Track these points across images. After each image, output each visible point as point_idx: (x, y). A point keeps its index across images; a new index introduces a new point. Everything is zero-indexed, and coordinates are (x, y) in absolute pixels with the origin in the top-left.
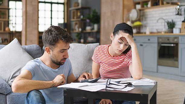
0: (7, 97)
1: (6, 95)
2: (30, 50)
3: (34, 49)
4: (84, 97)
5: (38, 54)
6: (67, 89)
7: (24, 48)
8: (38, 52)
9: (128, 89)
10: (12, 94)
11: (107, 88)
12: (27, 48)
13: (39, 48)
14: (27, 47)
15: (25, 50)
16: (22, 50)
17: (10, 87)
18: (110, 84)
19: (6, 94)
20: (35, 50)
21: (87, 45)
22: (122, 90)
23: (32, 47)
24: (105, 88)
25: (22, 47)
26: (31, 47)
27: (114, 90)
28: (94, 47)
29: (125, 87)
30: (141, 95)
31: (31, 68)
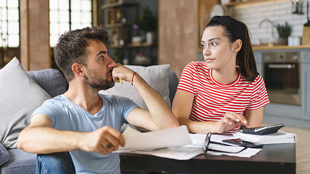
0: (3, 170)
1: (1, 167)
2: (42, 78)
3: (49, 78)
5: (57, 86)
6: (126, 156)
7: (32, 75)
8: (56, 82)
9: (249, 153)
10: (12, 165)
11: (208, 152)
12: (36, 75)
13: (59, 75)
14: (36, 73)
15: (33, 79)
16: (27, 80)
17: (7, 152)
18: (210, 142)
20: (53, 79)
21: (148, 68)
23: (46, 73)
24: (203, 152)
25: (27, 75)
26: (43, 73)
27: (223, 155)
28: (161, 71)
29: (244, 148)
30: (282, 164)
31: (49, 111)
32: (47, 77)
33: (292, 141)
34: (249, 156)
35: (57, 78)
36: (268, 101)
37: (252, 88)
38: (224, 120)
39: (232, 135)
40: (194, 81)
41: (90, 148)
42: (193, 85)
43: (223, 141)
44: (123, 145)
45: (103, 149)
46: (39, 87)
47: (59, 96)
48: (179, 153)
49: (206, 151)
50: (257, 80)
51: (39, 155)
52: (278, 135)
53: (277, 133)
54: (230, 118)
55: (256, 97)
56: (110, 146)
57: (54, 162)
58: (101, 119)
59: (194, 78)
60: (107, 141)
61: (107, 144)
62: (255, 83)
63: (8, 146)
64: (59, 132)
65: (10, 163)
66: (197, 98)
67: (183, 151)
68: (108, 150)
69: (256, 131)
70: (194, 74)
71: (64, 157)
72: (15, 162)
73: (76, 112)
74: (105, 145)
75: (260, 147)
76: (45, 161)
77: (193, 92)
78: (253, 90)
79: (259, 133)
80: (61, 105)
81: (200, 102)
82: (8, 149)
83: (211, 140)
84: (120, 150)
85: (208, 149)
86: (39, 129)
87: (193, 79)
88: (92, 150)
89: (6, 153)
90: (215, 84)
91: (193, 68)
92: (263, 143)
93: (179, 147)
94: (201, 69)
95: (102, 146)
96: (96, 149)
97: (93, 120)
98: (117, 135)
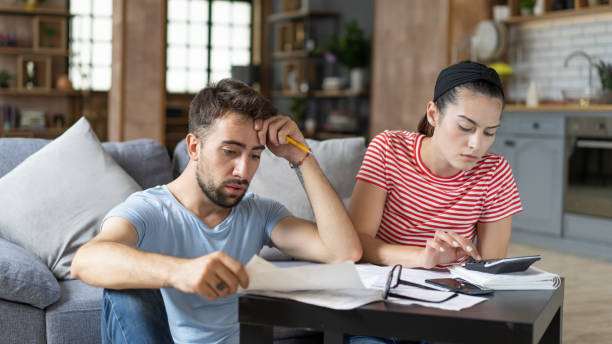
0: (49, 316)
1: (45, 310)
2: (129, 156)
4: (309, 329)
5: (156, 171)
7: (112, 150)
8: (156, 164)
9: (463, 302)
10: (64, 308)
11: (390, 299)
12: (120, 151)
14: (119, 147)
15: (114, 157)
17: (57, 285)
18: (400, 282)
19: (42, 306)
20: (149, 159)
22: (444, 306)
23: (137, 148)
24: (381, 299)
25: (104, 149)
26: (133, 146)
27: (414, 304)
28: (346, 150)
29: (453, 293)
30: (509, 325)
31: (135, 214)
32: (140, 154)
33: (550, 286)
34: (459, 309)
35: (157, 157)
36: (519, 207)
37: (488, 183)
38: (431, 243)
39: (449, 271)
40: (387, 165)
41: (188, 286)
42: (385, 174)
43: (427, 281)
44: (245, 285)
45: (210, 291)
46: (123, 172)
47: (158, 187)
48: (337, 299)
49: (386, 298)
50: (497, 167)
51: (109, 290)
52: (528, 274)
53: (527, 271)
55: (494, 199)
56: (222, 285)
58: (225, 237)
59: (387, 159)
60: (217, 276)
61: (217, 282)
62: (493, 173)
63: (62, 274)
64: (140, 255)
65: (61, 304)
66: (391, 197)
67: (346, 295)
69: (487, 265)
70: (387, 153)
72: (71, 303)
74: (213, 284)
75: (488, 294)
77: (384, 185)
78: (489, 185)
79: (491, 270)
80: (158, 205)
81: (395, 206)
82: (61, 280)
83: (402, 278)
85: (388, 294)
87: (385, 162)
88: (191, 290)
89: (54, 285)
90: (423, 173)
91: (385, 142)
92: (496, 288)
94: (401, 144)
95: (209, 285)
96: (197, 290)
98: (234, 267)
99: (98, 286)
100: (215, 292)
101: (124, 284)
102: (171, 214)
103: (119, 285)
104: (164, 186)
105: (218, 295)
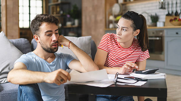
2: (18, 43)
3: (22, 43)
5: (27, 48)
6: (71, 85)
7: (12, 42)
8: (26, 46)
9: (140, 84)
12: (14, 42)
13: (27, 42)
15: (13, 44)
16: (9, 44)
20: (24, 44)
21: (79, 38)
23: (20, 41)
24: (114, 83)
25: (10, 41)
26: (18, 40)
27: (126, 85)
28: (86, 40)
29: (137, 81)
31: (25, 61)
32: (21, 43)
33: (163, 77)
34: (141, 85)
36: (149, 56)
38: (125, 66)
39: (129, 75)
40: (109, 45)
41: (51, 81)
42: (108, 47)
43: (125, 77)
45: (58, 82)
46: (17, 48)
47: (30, 52)
48: (101, 84)
51: (20, 85)
52: (155, 74)
54: (128, 65)
55: (142, 54)
56: (62, 80)
57: (29, 89)
58: (54, 66)
60: (60, 77)
61: (61, 79)
66: (109, 54)
67: (103, 83)
68: (61, 82)
69: (143, 72)
71: (34, 86)
73: (40, 62)
74: (60, 80)
75: (146, 80)
76: (24, 89)
78: (140, 50)
80: (31, 57)
81: (111, 57)
83: (118, 77)
84: (68, 82)
85: (117, 82)
86: (20, 71)
87: (108, 43)
88: (52, 82)
91: (108, 37)
92: (148, 79)
93: (100, 81)
94: (113, 38)
95: (58, 80)
96: (55, 82)
97: (49, 66)
98: (66, 74)
99: (17, 84)
100: (60, 82)
101: (28, 82)
102: (36, 60)
103: (26, 83)
104: (32, 52)
105: (61, 83)
